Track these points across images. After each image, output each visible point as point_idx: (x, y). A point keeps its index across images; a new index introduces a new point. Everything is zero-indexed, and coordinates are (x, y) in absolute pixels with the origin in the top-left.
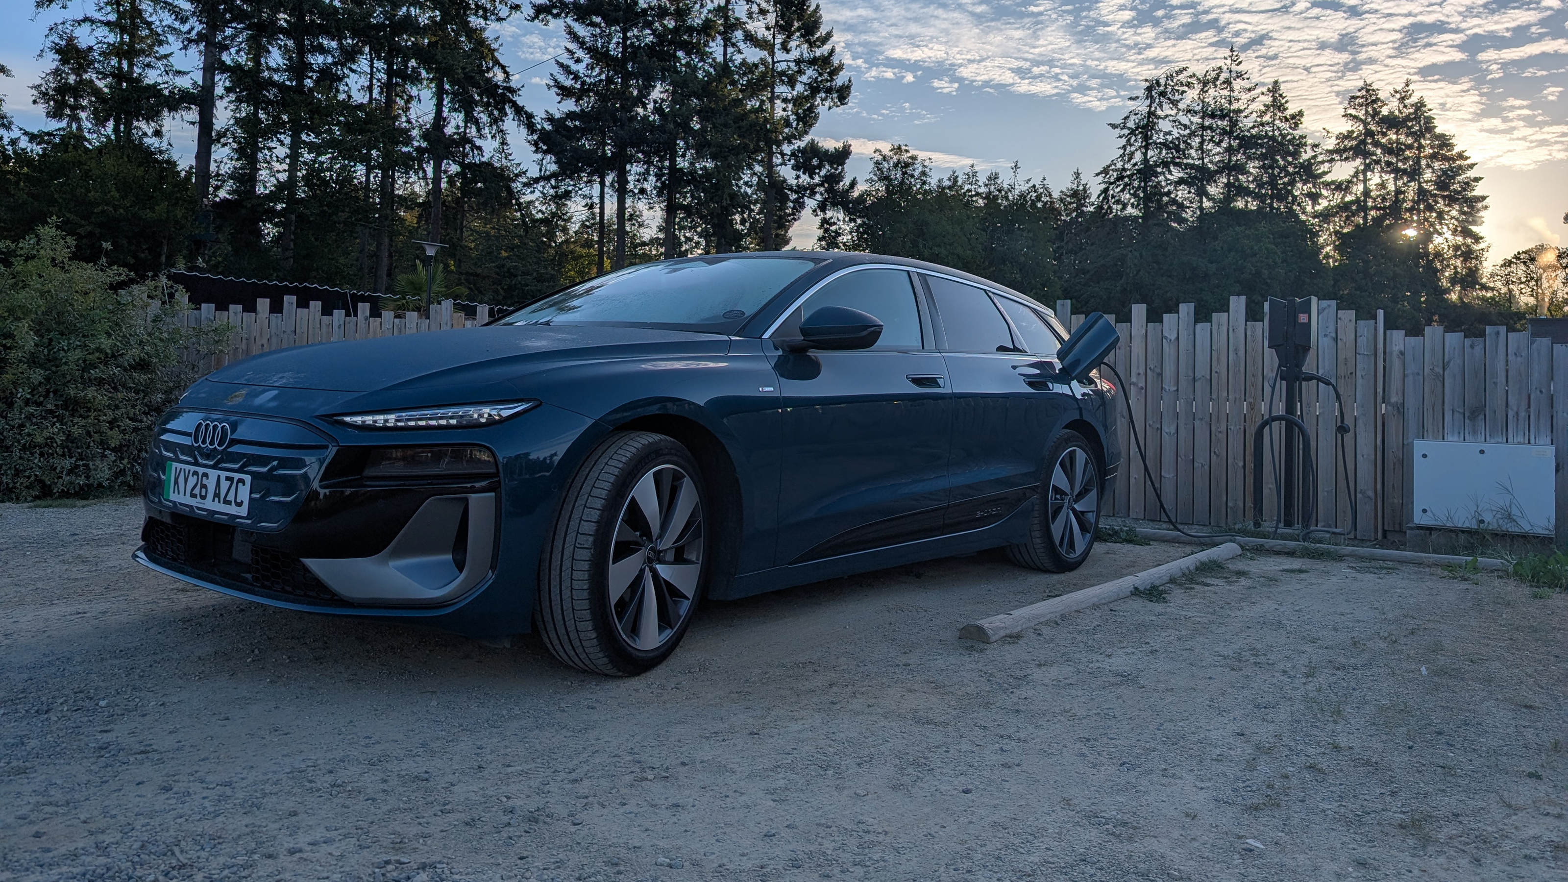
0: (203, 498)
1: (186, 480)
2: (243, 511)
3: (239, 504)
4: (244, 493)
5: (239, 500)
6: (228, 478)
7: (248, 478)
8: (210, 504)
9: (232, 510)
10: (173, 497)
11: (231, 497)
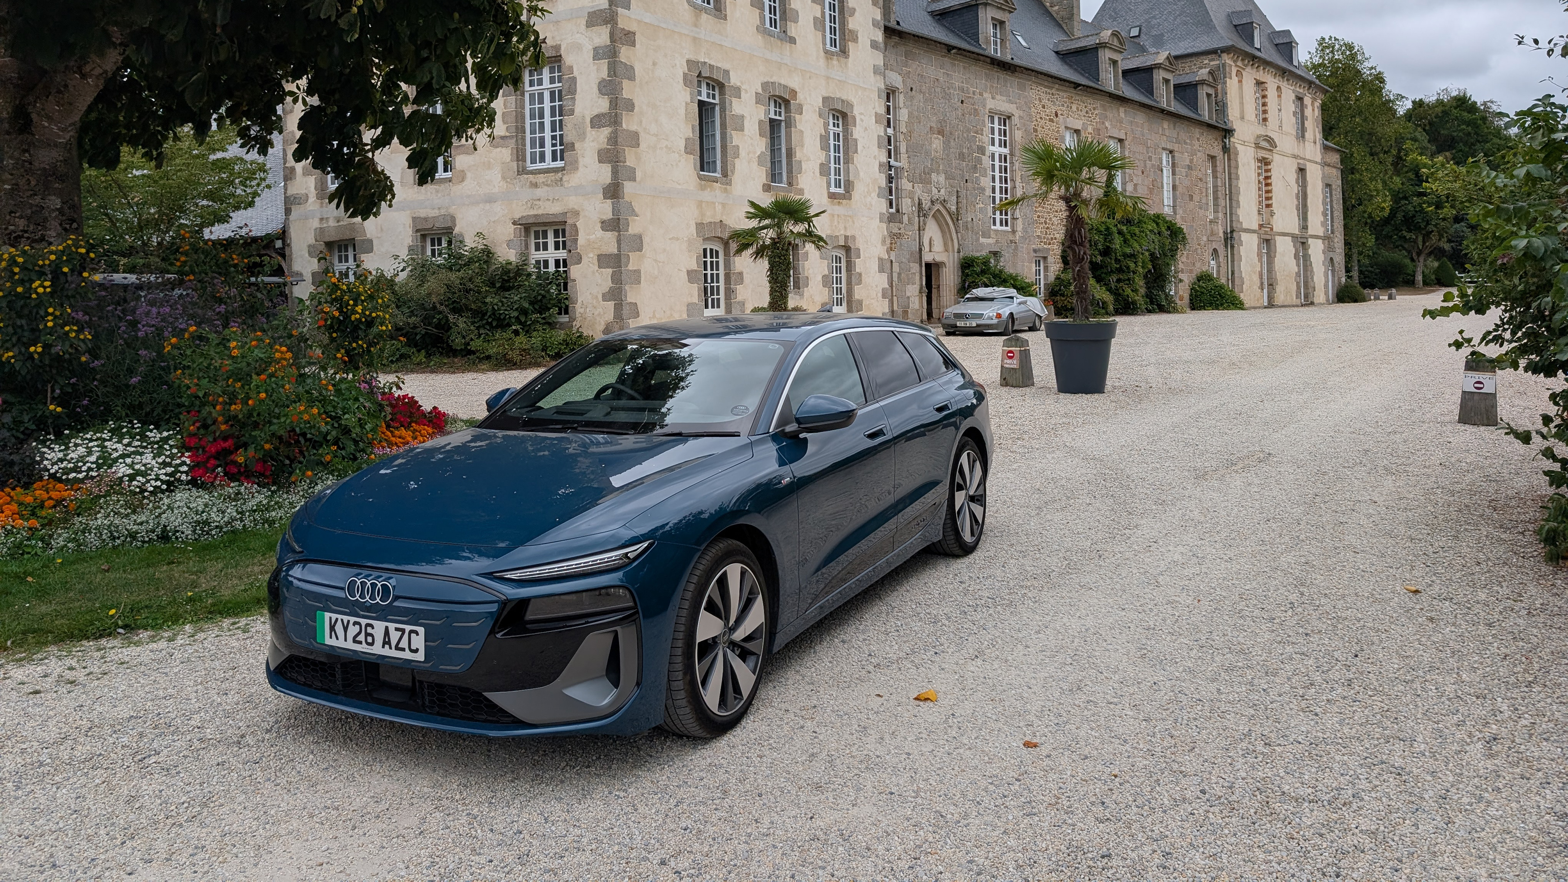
0: (372, 644)
1: (346, 629)
2: (420, 656)
3: (416, 651)
4: (419, 642)
5: (413, 647)
6: (397, 629)
7: (421, 630)
8: (378, 649)
9: (407, 655)
10: (329, 641)
11: (404, 644)
